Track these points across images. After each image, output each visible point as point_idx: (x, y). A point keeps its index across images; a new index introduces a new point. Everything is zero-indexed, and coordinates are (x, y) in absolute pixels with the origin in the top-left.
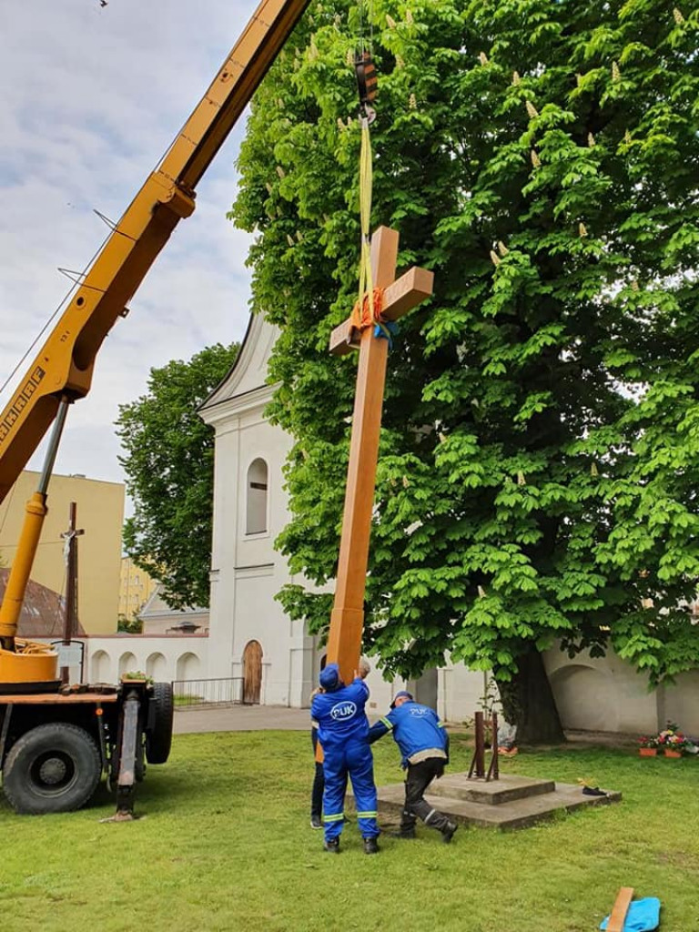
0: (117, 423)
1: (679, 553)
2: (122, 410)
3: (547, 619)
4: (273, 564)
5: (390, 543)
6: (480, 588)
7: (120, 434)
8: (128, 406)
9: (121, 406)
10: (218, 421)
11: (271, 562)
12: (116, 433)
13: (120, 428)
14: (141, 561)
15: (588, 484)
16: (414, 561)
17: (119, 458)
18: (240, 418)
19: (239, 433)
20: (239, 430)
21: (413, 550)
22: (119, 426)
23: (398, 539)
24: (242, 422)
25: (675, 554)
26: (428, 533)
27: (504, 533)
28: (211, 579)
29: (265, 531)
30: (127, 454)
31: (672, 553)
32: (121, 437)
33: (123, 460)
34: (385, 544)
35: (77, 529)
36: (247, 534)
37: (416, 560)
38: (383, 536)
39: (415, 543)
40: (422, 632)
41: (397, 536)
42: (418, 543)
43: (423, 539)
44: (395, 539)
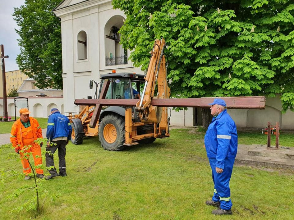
0: (13, 15)
2: (15, 10)
4: (91, 71)
7: (16, 20)
8: (18, 9)
9: (15, 8)
10: (62, 16)
11: (91, 70)
12: (14, 19)
13: (15, 17)
14: (24, 71)
15: (276, 35)
17: (15, 30)
18: (72, 15)
19: (73, 21)
20: (73, 19)
21: (201, 59)
22: (14, 16)
23: (195, 54)
24: (73, 16)
28: (63, 77)
29: (87, 59)
30: (19, 28)
32: (16, 21)
33: (17, 31)
35: (5, 55)
36: (78, 60)
37: (204, 63)
38: (189, 52)
39: (203, 56)
40: (201, 92)
41: (194, 52)
42: (204, 56)
43: (207, 55)
44: (194, 54)
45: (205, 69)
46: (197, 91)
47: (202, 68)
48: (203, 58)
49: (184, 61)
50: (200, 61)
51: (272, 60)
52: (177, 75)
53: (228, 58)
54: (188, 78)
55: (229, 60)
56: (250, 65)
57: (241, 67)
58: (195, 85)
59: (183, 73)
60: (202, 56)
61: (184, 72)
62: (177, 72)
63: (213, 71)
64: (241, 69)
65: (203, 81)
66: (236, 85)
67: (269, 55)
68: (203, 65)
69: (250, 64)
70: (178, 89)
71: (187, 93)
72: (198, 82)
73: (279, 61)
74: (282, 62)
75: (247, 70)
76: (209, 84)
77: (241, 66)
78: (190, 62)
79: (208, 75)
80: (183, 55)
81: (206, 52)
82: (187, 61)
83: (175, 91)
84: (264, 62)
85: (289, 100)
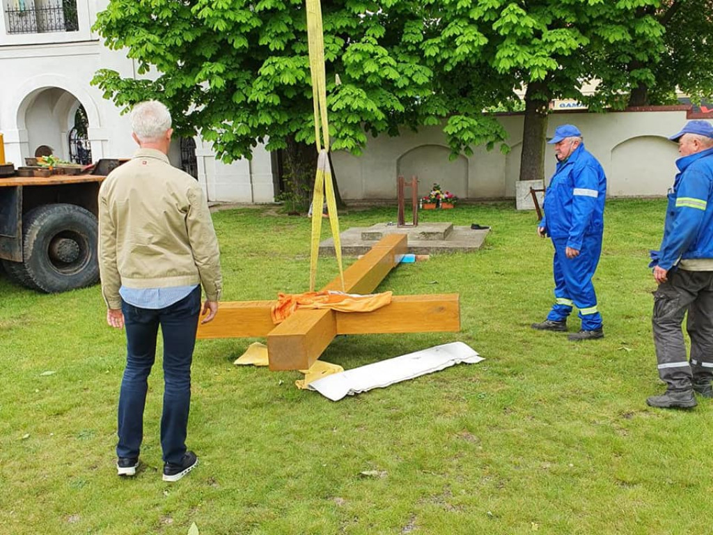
1: (518, 48)
3: (392, 104)
5: (248, 31)
6: (337, 75)
16: (275, 49)
21: (272, 38)
23: (257, 27)
25: (515, 50)
26: (286, 22)
27: (354, 27)
31: (513, 48)
34: (243, 31)
37: (278, 48)
38: (244, 22)
39: (276, 32)
40: (278, 117)
41: (256, 23)
42: (279, 32)
43: (284, 29)
44: (255, 26)
45: (282, 62)
46: (270, 113)
47: (275, 59)
48: (278, 35)
49: (233, 41)
50: (269, 43)
51: (426, 43)
52: (219, 74)
53: (333, 37)
54: (247, 80)
55: (334, 42)
56: (377, 57)
57: (358, 61)
58: (261, 101)
59: (235, 69)
60: (274, 31)
61: (238, 66)
62: (219, 67)
63: (301, 67)
64: (358, 66)
65: (280, 90)
66: (348, 100)
67: (419, 32)
68: (277, 53)
69: (377, 54)
70: (225, 108)
71: (247, 118)
72: (268, 93)
73: (438, 45)
74: (444, 48)
75: (370, 67)
76: (294, 96)
77: (358, 58)
78: (246, 45)
79: (287, 79)
80: (230, 28)
81: (283, 21)
82: (240, 43)
83: (220, 111)
84: (410, 48)
85: (456, 131)
